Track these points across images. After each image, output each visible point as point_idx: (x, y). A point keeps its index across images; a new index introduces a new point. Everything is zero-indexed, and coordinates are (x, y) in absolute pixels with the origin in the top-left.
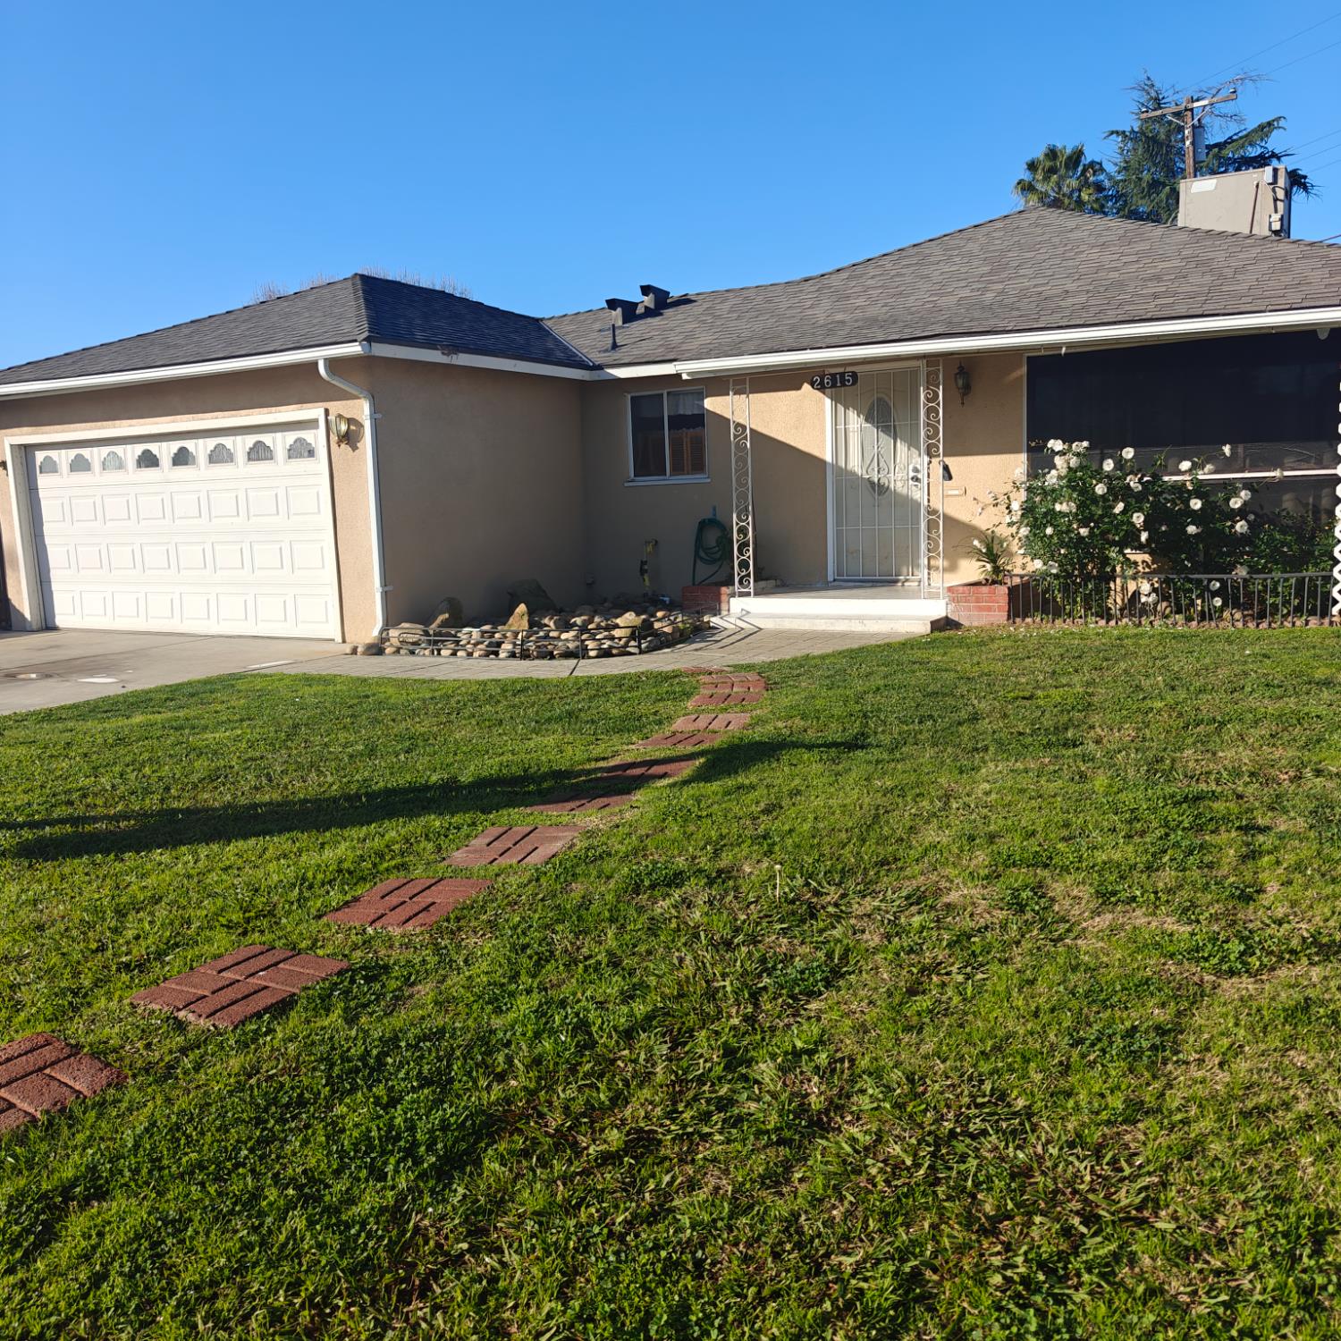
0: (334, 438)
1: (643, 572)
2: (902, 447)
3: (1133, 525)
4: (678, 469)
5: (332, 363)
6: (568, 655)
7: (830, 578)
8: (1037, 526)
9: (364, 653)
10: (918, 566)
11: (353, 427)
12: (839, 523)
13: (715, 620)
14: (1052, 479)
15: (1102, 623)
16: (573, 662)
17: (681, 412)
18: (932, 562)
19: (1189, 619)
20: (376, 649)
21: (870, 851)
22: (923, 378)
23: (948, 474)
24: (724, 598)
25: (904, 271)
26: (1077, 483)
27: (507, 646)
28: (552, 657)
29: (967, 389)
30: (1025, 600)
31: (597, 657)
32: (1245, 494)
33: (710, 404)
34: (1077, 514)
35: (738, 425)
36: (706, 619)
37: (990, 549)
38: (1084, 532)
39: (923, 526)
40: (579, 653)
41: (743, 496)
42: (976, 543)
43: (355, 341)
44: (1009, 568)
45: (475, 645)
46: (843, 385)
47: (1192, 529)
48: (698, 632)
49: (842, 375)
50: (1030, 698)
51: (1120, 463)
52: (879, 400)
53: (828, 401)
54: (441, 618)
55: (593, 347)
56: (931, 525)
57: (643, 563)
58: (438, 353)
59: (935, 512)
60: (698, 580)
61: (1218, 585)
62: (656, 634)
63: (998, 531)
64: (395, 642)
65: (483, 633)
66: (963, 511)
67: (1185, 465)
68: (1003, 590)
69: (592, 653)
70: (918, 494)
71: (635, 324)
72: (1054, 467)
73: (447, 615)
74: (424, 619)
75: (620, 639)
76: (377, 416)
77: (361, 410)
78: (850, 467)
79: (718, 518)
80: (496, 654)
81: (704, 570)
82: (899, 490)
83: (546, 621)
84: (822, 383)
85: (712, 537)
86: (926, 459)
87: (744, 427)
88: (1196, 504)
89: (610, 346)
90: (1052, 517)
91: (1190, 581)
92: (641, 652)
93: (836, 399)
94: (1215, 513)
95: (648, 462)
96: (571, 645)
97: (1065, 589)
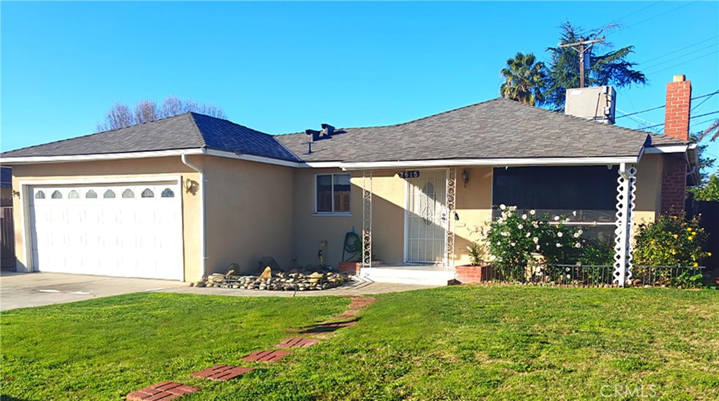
0: (185, 190)
1: (320, 255)
2: (438, 204)
3: (533, 242)
4: (337, 209)
5: (187, 157)
6: (290, 289)
7: (405, 261)
8: (493, 241)
9: (197, 286)
10: (444, 257)
11: (194, 185)
12: (409, 237)
13: (354, 278)
14: (500, 221)
15: (521, 284)
16: (293, 292)
17: (340, 183)
18: (450, 256)
19: (557, 283)
20: (202, 285)
21: (419, 345)
22: (448, 175)
23: (457, 217)
24: (358, 268)
25: (442, 124)
26: (511, 224)
27: (263, 285)
28: (284, 290)
29: (467, 180)
30: (489, 273)
31: (303, 290)
32: (580, 232)
33: (354, 181)
34: (510, 237)
35: (367, 191)
36: (349, 276)
37: (474, 250)
38: (513, 244)
39: (446, 239)
40: (296, 289)
41: (367, 223)
42: (468, 248)
43: (200, 148)
44: (482, 259)
45: (248, 284)
46: (413, 177)
47: (558, 245)
48: (347, 282)
49: (413, 172)
50: (483, 307)
51: (530, 216)
52: (429, 183)
53: (406, 182)
54: (230, 272)
55: (300, 152)
56: (450, 239)
57: (320, 251)
58: (234, 154)
59: (450, 234)
60: (345, 260)
61: (569, 269)
62: (328, 282)
63: (477, 243)
64: (211, 281)
65: (251, 279)
66: (463, 233)
67: (557, 218)
68: (479, 268)
69: (301, 289)
70: (445, 226)
71: (319, 142)
72: (501, 216)
73: (233, 271)
74: (224, 272)
75: (312, 283)
76: (206, 180)
77: (198, 177)
78: (415, 212)
79: (355, 232)
80: (258, 288)
81: (348, 256)
82: (436, 223)
83: (279, 274)
84: (404, 175)
85: (352, 241)
86: (448, 210)
87: (369, 192)
88: (560, 234)
89: (308, 152)
90: (500, 238)
91: (558, 267)
92: (323, 289)
93: (410, 182)
94: (567, 239)
95: (324, 205)
96: (292, 285)
97: (505, 269)
